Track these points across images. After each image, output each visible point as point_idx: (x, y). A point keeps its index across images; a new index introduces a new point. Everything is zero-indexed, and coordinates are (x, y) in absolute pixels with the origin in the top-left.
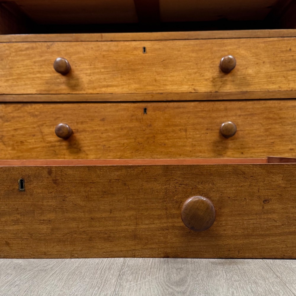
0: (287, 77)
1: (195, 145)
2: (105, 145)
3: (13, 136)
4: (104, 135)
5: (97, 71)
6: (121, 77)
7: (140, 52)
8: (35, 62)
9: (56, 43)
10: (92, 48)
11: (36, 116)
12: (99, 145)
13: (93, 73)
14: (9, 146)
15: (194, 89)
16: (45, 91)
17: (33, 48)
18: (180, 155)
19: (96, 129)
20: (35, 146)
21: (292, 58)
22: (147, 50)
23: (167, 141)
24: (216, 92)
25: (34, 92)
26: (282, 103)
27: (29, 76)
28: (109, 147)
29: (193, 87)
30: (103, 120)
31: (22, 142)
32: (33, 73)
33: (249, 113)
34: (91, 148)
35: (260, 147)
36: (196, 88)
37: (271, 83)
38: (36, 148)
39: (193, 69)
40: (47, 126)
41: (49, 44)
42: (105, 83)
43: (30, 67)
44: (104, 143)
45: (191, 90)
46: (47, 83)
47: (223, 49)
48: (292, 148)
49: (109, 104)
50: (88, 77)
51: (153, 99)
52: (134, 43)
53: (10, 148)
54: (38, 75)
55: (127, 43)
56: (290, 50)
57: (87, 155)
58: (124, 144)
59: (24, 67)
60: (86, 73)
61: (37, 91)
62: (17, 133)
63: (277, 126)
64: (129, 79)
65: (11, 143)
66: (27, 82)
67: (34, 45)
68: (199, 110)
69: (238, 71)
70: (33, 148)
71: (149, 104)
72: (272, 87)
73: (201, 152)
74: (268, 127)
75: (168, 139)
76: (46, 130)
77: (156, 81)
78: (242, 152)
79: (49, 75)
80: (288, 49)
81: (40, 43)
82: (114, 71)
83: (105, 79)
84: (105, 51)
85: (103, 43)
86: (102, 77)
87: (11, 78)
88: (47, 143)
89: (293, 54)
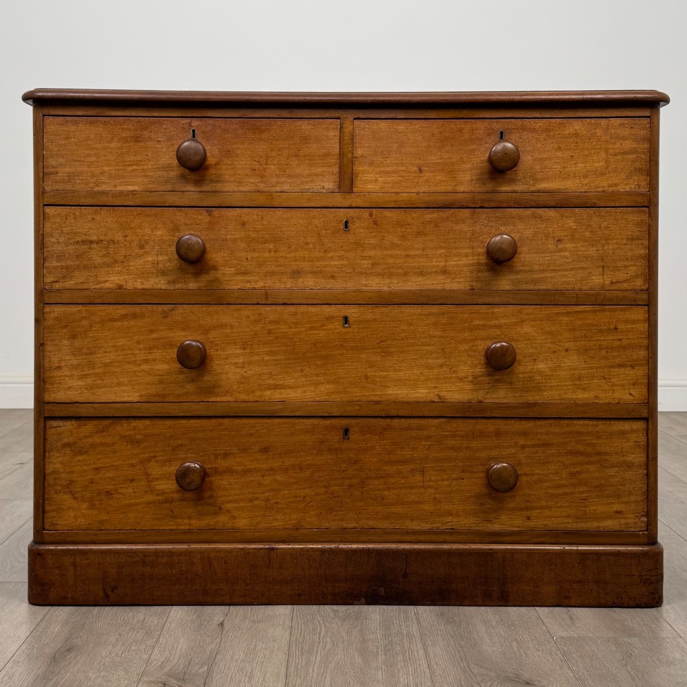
0: (609, 379)
1: (440, 501)
2: (268, 500)
3: (92, 481)
4: (267, 480)
5: (256, 358)
6: (302, 370)
7: (337, 326)
8: (138, 342)
9: (180, 309)
10: (248, 317)
11: (138, 442)
12: (257, 499)
13: (249, 363)
14: (84, 501)
15: (439, 396)
16: (154, 396)
17: (135, 316)
18: (412, 520)
19: (252, 467)
20: (133, 501)
21: (618, 343)
22: (351, 320)
23: (386, 493)
24: (480, 402)
25: (134, 397)
26: (601, 426)
27: (127, 367)
28: (277, 503)
29: (436, 391)
30: (265, 450)
31: (108, 493)
32: (135, 363)
33: (540, 442)
34: (242, 504)
35: (561, 507)
36: (441, 394)
37: (580, 389)
38: (137, 504)
39: (437, 358)
40: (157, 461)
41: (166, 308)
42: (271, 382)
43: (130, 352)
44: (267, 494)
45: (432, 397)
46: (161, 382)
47: (492, 323)
48: (619, 510)
49: (278, 420)
50: (238, 370)
51: (362, 413)
52: (327, 310)
53: (85, 505)
55: (313, 309)
56: (616, 328)
57: (234, 518)
58: (304, 497)
59: (117, 350)
60: (236, 364)
61: (141, 396)
62: (100, 476)
63: (592, 468)
64: (317, 375)
65: (88, 495)
66: (122, 380)
67: (137, 309)
68: (448, 433)
69: (520, 365)
70: (130, 505)
71: (353, 421)
72: (582, 396)
73: (451, 514)
74: (575, 470)
75: (389, 489)
76: (155, 470)
77: (367, 377)
78: (529, 515)
79: (165, 367)
80: (612, 327)
81: (149, 307)
82: (289, 359)
83: (270, 373)
84: (271, 322)
85: (268, 308)
86: (266, 369)
87: (91, 372)
88: (158, 495)
89: (620, 337)
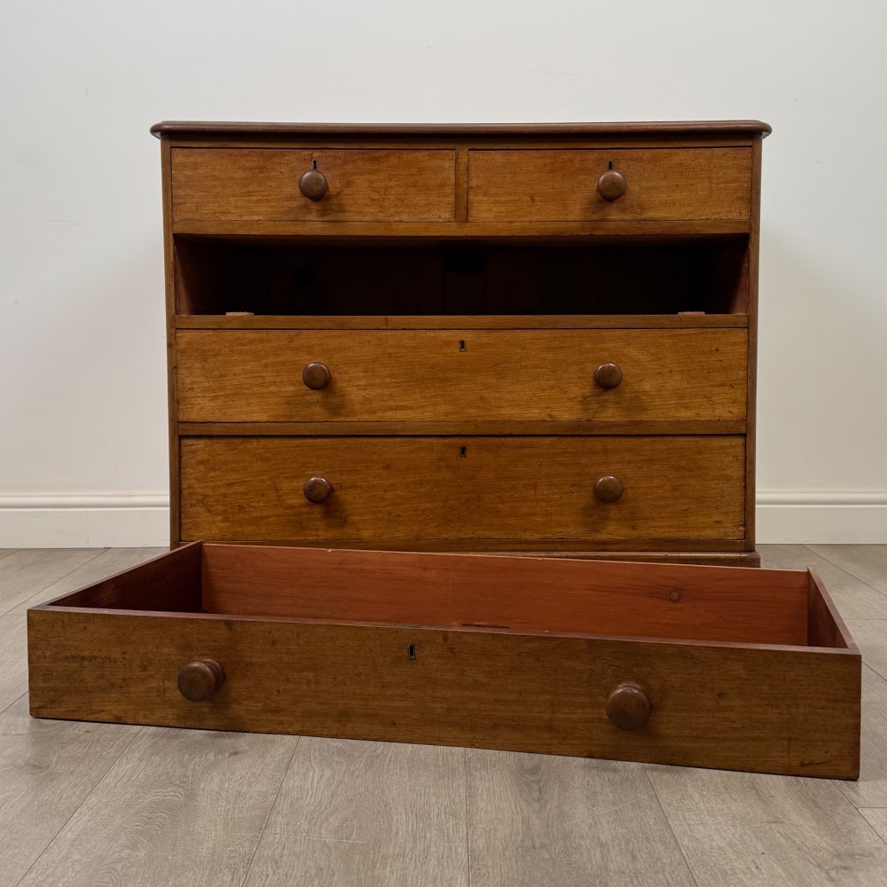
0: (711, 397)
1: (551, 514)
2: (390, 513)
3: (225, 495)
4: (389, 495)
5: (377, 381)
6: (421, 392)
7: (456, 350)
8: (266, 366)
9: (305, 333)
10: (369, 342)
11: (267, 460)
12: (380, 511)
13: (371, 385)
14: (217, 514)
15: (550, 416)
16: (283, 416)
17: (262, 341)
18: (525, 531)
19: (375, 483)
20: (264, 514)
21: (719, 364)
22: (467, 345)
23: (501, 506)
24: (589, 420)
25: (264, 417)
26: (702, 441)
27: (256, 389)
28: (398, 516)
29: (548, 411)
30: (387, 467)
31: (241, 508)
32: (263, 385)
33: (645, 458)
34: (366, 517)
35: (663, 517)
36: (552, 414)
37: (683, 407)
38: (267, 517)
39: (548, 380)
40: (286, 477)
41: (292, 333)
42: (391, 403)
43: (258, 374)
44: (389, 508)
45: (544, 416)
46: (288, 403)
47: (601, 346)
48: (718, 519)
49: (399, 440)
50: (361, 392)
51: (478, 432)
52: (444, 334)
53: (219, 518)
54: (272, 389)
55: (432, 334)
56: (717, 350)
57: (358, 529)
58: (424, 510)
59: (245, 373)
60: (358, 386)
61: (269, 416)
62: (232, 490)
63: (693, 482)
64: (435, 397)
65: (221, 508)
66: (251, 401)
67: (263, 334)
68: (559, 451)
69: (626, 385)
70: (262, 518)
71: (470, 441)
72: (686, 414)
73: (561, 525)
74: (677, 484)
75: (503, 502)
76: (285, 485)
77: (482, 399)
78: (634, 525)
79: (292, 388)
80: (714, 348)
81: (276, 332)
82: (408, 381)
83: (391, 395)
84: (391, 346)
85: (389, 333)
86: (387, 391)
87: (222, 393)
88: (287, 509)
89: (722, 358)
